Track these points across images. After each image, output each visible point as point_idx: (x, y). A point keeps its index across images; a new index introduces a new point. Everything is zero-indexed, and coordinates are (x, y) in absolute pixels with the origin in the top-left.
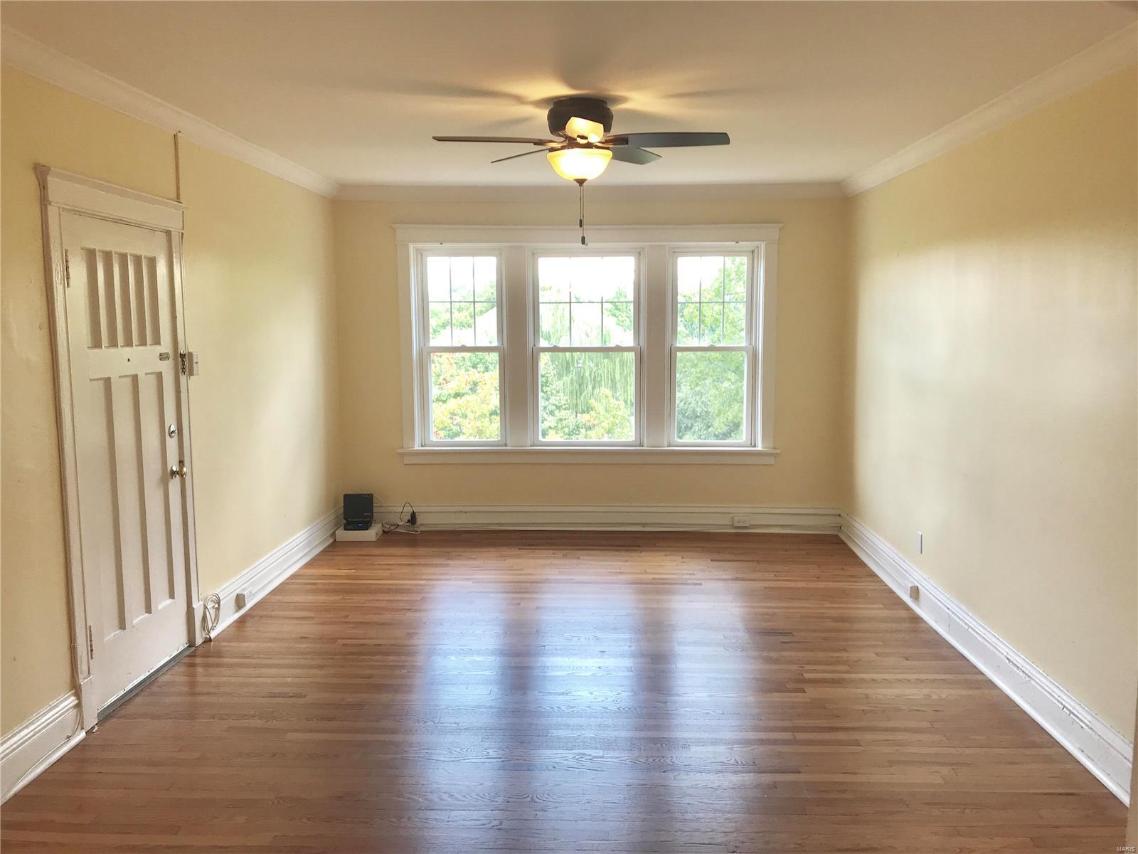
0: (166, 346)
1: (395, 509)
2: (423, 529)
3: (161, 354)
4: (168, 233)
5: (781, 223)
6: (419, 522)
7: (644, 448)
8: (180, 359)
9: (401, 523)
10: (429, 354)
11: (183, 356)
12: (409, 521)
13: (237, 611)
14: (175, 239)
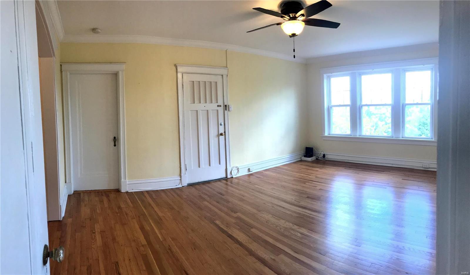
0: (220, 102)
1: (320, 153)
2: (327, 159)
3: (218, 105)
4: (222, 75)
6: (326, 157)
7: (394, 138)
8: (225, 107)
9: (321, 157)
10: (331, 107)
11: (226, 106)
12: (323, 157)
13: (248, 172)
14: (225, 77)
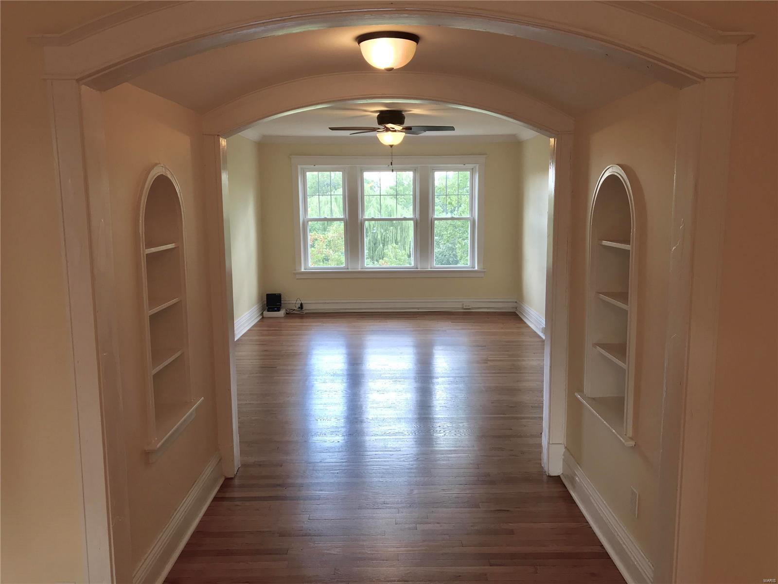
1: (293, 302)
2: (306, 311)
5: (487, 155)
6: (304, 308)
7: (418, 270)
9: (295, 309)
10: (308, 222)
12: (299, 308)
